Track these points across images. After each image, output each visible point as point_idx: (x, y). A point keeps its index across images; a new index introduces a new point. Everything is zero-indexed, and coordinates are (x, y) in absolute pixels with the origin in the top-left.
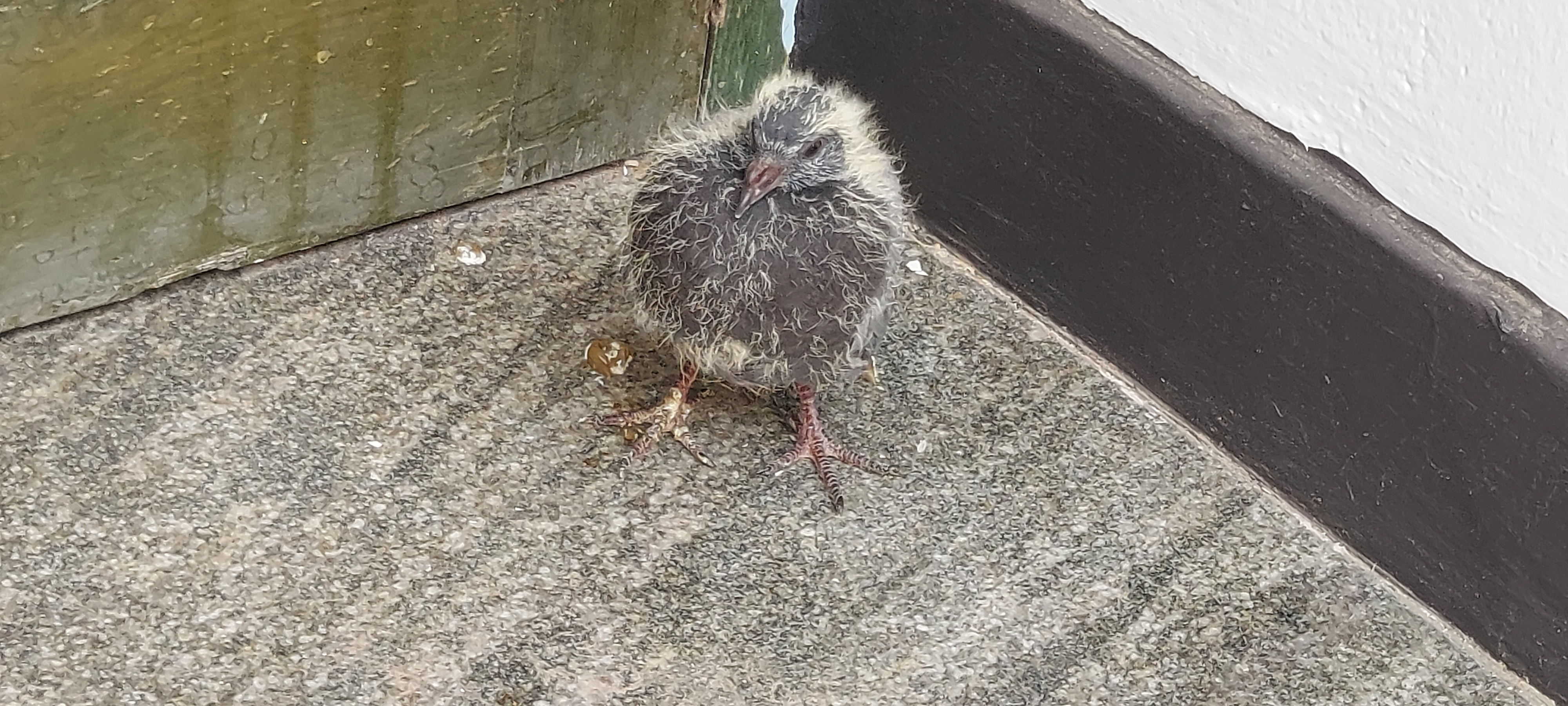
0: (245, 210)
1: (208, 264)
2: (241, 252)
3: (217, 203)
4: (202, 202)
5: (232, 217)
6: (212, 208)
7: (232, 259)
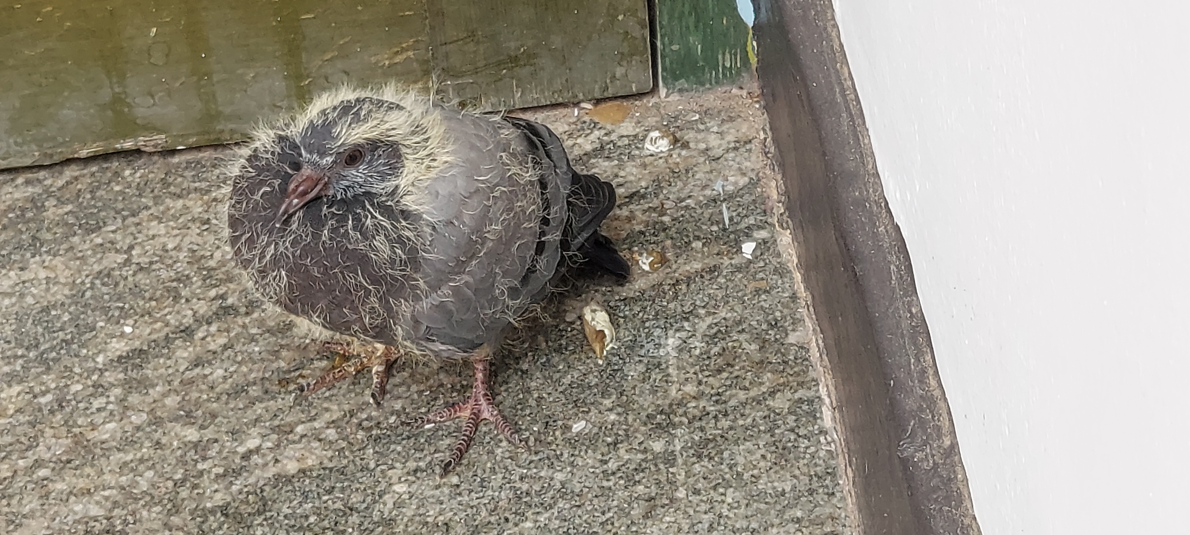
0: (154, 105)
1: (128, 144)
2: (160, 139)
3: (123, 96)
4: (106, 95)
5: (142, 110)
6: (118, 100)
7: (152, 143)
